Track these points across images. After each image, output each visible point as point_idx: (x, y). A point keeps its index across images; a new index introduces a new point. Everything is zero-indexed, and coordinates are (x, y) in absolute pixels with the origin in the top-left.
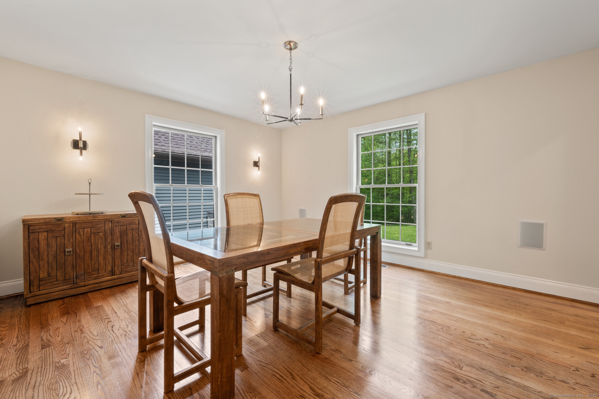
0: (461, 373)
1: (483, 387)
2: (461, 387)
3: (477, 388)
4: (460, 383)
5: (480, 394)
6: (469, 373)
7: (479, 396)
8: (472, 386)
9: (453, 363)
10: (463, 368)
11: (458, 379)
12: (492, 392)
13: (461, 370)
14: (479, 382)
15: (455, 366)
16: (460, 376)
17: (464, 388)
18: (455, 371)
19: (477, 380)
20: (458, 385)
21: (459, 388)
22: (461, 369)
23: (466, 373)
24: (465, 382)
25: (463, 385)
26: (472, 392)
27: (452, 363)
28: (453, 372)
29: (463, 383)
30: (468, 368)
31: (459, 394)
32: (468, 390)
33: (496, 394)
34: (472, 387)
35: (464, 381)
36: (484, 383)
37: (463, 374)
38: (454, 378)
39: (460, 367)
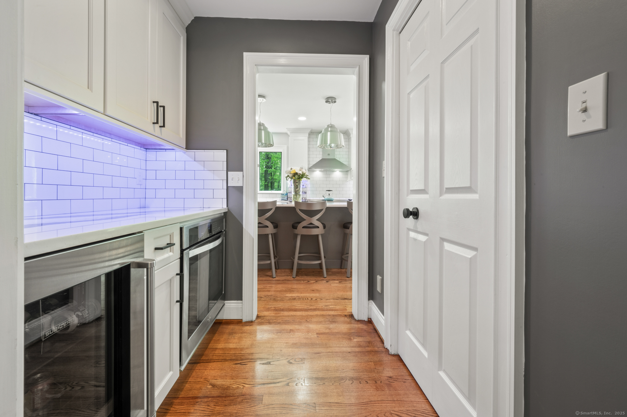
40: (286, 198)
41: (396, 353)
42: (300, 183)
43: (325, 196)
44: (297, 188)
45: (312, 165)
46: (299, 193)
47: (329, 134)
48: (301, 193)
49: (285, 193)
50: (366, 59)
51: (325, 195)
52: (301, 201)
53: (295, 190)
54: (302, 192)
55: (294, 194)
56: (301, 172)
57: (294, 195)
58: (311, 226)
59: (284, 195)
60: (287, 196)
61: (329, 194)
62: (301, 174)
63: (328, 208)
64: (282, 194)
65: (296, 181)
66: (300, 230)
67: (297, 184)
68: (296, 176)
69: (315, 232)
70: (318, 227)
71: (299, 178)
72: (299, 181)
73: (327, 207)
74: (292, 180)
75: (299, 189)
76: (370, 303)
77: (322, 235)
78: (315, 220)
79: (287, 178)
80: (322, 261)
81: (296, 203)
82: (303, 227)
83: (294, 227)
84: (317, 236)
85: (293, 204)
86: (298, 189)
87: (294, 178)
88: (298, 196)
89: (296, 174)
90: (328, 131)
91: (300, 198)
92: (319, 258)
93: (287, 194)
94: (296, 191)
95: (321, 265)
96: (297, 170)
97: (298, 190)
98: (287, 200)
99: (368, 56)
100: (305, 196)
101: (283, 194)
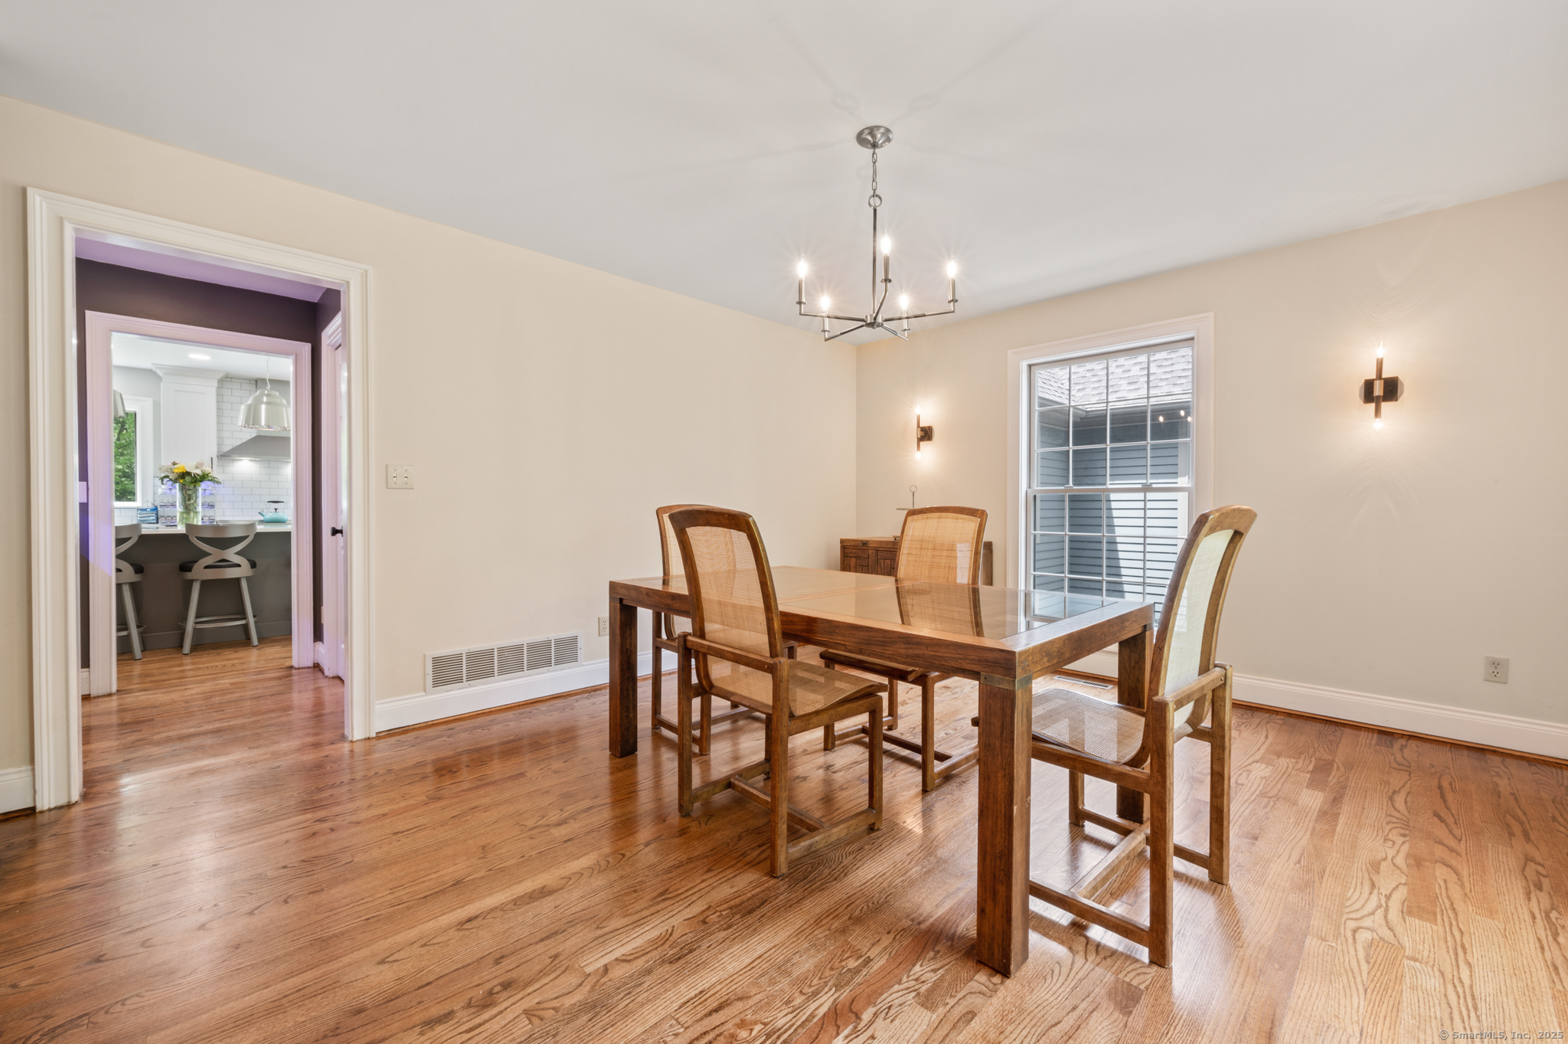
0: (518, 1004)
1: (456, 1020)
2: (484, 979)
3: (463, 1007)
4: (495, 982)
5: (448, 1001)
6: (503, 1023)
7: (446, 997)
8: (473, 1001)
9: (555, 1009)
10: (528, 1022)
11: (506, 986)
12: (433, 1030)
13: (525, 1010)
14: (471, 1026)
15: (545, 1005)
16: (511, 996)
17: (479, 982)
18: (529, 994)
19: (480, 1025)
20: (493, 975)
21: (486, 973)
22: (528, 1013)
23: (509, 1015)
24: (491, 993)
25: (488, 986)
26: (462, 989)
27: (555, 1003)
28: (530, 989)
29: (492, 989)
30: (520, 1032)
31: (475, 964)
32: (470, 985)
33: (423, 1035)
34: (471, 999)
35: (495, 994)
36: (460, 1033)
37: (513, 1007)
38: (514, 982)
39: (534, 1015)
40: (154, 518)
41: (335, 675)
42: (196, 491)
43: (264, 513)
44: (189, 500)
45: (231, 448)
46: (195, 508)
47: (263, 407)
48: (200, 509)
49: (150, 506)
50: (307, 347)
51: (265, 511)
52: (200, 523)
53: (185, 503)
54: (203, 505)
55: (181, 510)
56: (199, 472)
57: (182, 513)
58: (224, 563)
59: (145, 512)
60: (157, 514)
61: (276, 509)
62: (198, 475)
63: (259, 535)
64: (138, 509)
65: (187, 487)
66: (200, 572)
67: (189, 492)
68: (188, 479)
69: (231, 573)
70: (239, 566)
71: (195, 482)
72: (195, 486)
73: (258, 533)
74: (177, 485)
75: (196, 501)
76: (317, 646)
77: (248, 579)
78: (231, 554)
79: (162, 481)
80: (248, 622)
81: (189, 527)
82: (206, 567)
83: (186, 567)
84: (238, 580)
85: (181, 529)
86: (192, 501)
87: (181, 481)
88: (192, 514)
89: (184, 475)
90: (262, 403)
91: (197, 518)
92: (244, 616)
93: (156, 509)
94: (186, 506)
95: (246, 627)
96: (189, 465)
97: (193, 504)
98: (157, 523)
99: (310, 345)
100: (210, 512)
101: (142, 510)
